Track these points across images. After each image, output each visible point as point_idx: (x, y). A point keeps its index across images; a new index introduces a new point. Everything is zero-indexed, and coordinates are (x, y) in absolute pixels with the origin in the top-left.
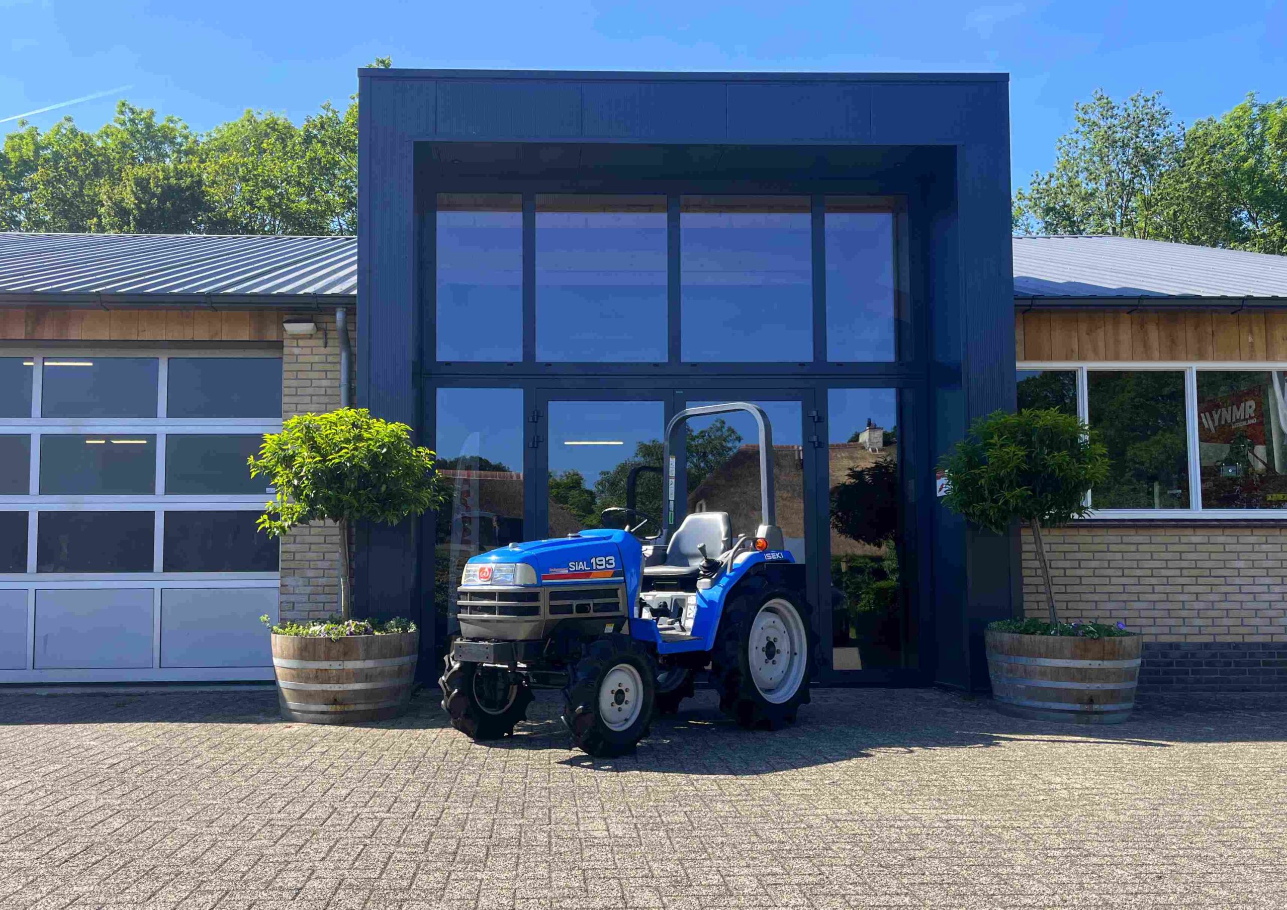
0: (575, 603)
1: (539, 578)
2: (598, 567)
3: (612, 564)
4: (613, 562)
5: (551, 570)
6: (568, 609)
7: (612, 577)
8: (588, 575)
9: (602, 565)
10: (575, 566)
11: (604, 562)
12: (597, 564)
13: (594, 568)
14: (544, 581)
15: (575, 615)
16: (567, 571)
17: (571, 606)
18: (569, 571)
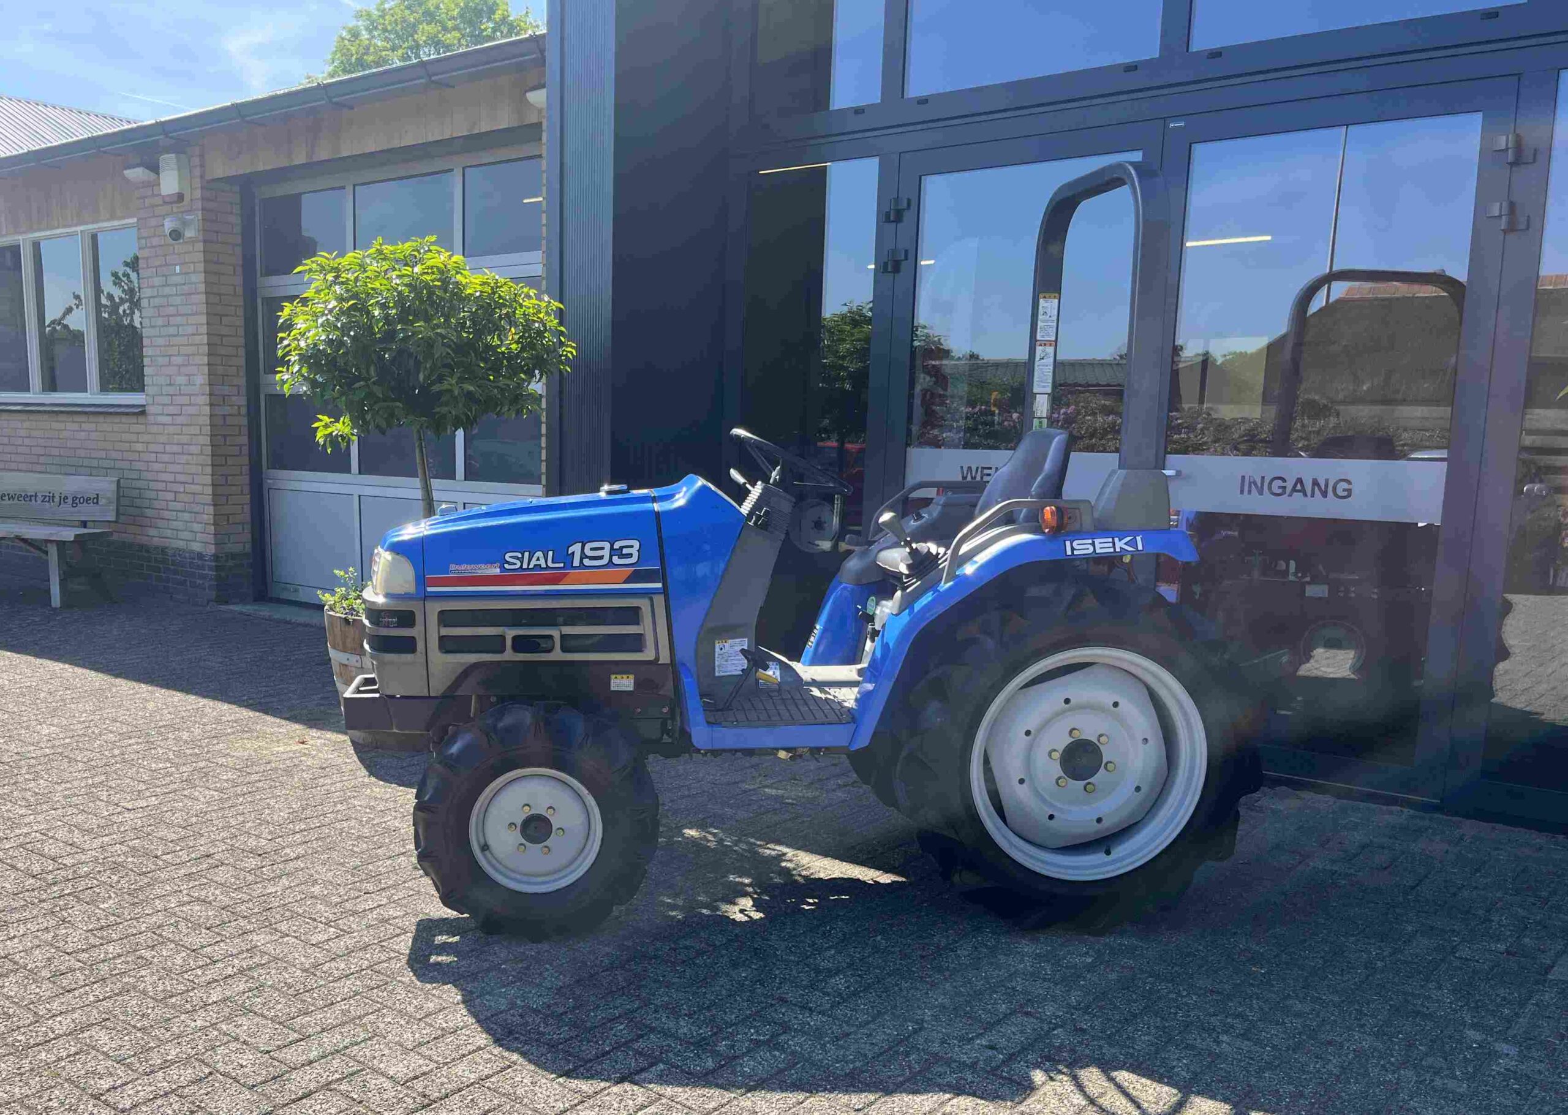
0: (510, 633)
1: (422, 581)
2: (586, 562)
3: (630, 555)
4: (634, 551)
5: (453, 567)
6: (496, 644)
7: (624, 582)
8: (556, 580)
9: (601, 557)
10: (521, 560)
11: (606, 553)
12: (583, 556)
13: (576, 563)
14: (429, 589)
15: (509, 655)
16: (498, 570)
17: (502, 638)
18: (502, 568)
